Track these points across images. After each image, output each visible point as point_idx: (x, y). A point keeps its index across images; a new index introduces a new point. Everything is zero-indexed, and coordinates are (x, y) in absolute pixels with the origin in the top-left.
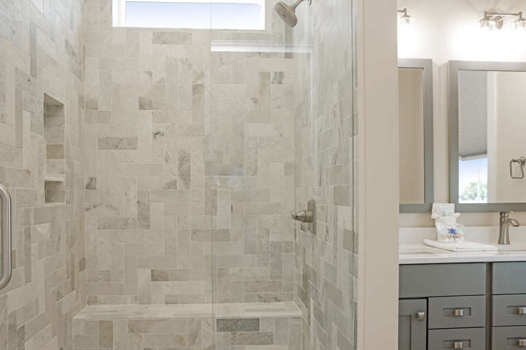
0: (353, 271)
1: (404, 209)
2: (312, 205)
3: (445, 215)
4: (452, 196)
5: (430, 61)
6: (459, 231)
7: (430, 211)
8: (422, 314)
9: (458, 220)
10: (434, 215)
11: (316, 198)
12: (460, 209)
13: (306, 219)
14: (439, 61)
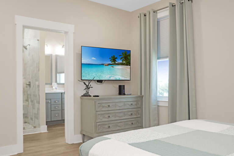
0: (39, 90)
1: (46, 84)
2: (30, 82)
3: (55, 85)
4: (56, 81)
5: (52, 54)
6: (57, 88)
7: (52, 84)
8: (50, 102)
9: (57, 86)
10: (52, 85)
11: (31, 81)
12: (58, 84)
13: (29, 85)
14: (54, 54)
